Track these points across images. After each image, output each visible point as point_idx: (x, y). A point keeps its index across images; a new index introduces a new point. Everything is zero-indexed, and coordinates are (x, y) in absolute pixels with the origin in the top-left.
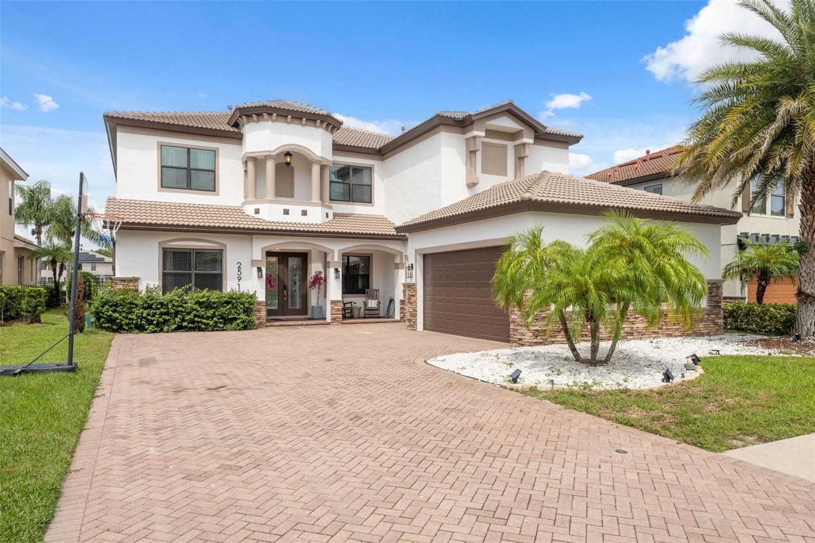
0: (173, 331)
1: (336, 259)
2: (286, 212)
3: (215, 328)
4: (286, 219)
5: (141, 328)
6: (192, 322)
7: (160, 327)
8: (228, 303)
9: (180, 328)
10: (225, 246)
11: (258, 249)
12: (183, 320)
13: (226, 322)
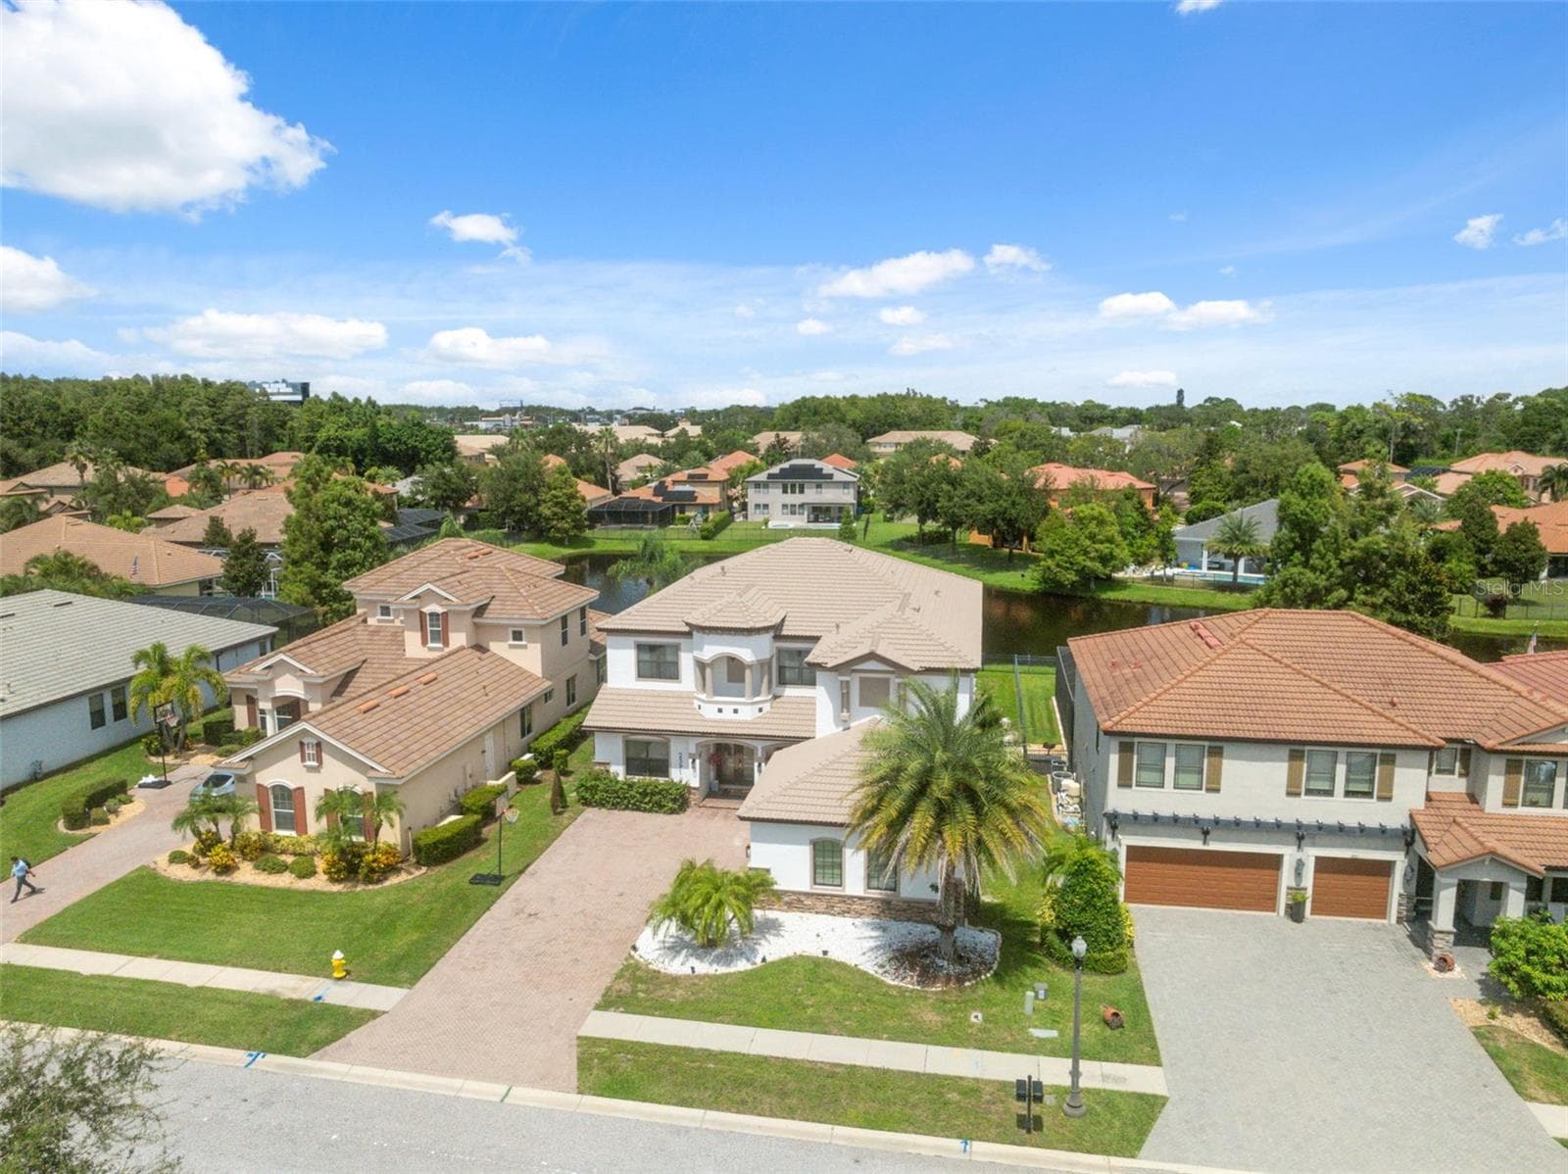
0: (624, 809)
1: (760, 755)
2: (720, 711)
3: (650, 811)
4: (720, 716)
5: (603, 805)
6: (634, 804)
7: (615, 806)
8: (659, 793)
9: (627, 808)
10: (669, 741)
11: (692, 746)
12: (629, 803)
13: (658, 807)
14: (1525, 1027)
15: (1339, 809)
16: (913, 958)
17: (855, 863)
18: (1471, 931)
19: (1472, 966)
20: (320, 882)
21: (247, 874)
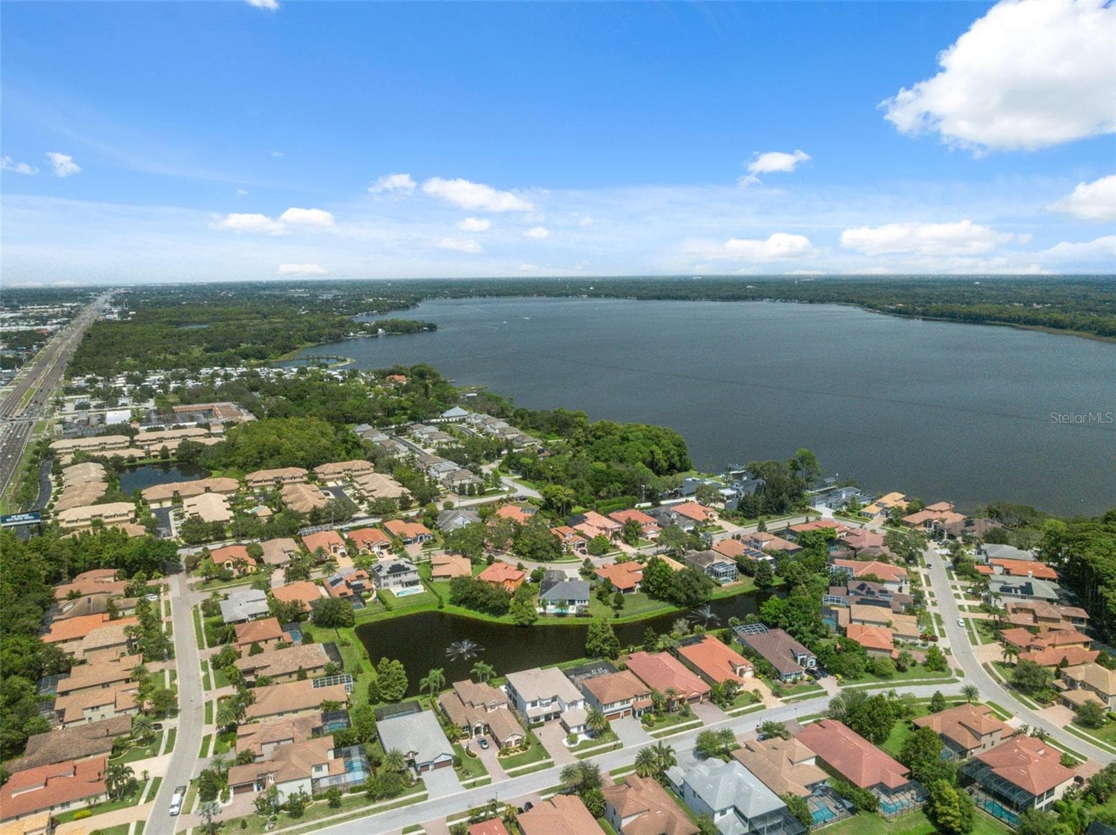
14: (645, 725)
15: (626, 706)
16: (592, 736)
17: (582, 728)
18: (640, 715)
19: (641, 718)
20: (521, 752)
21: (511, 754)
